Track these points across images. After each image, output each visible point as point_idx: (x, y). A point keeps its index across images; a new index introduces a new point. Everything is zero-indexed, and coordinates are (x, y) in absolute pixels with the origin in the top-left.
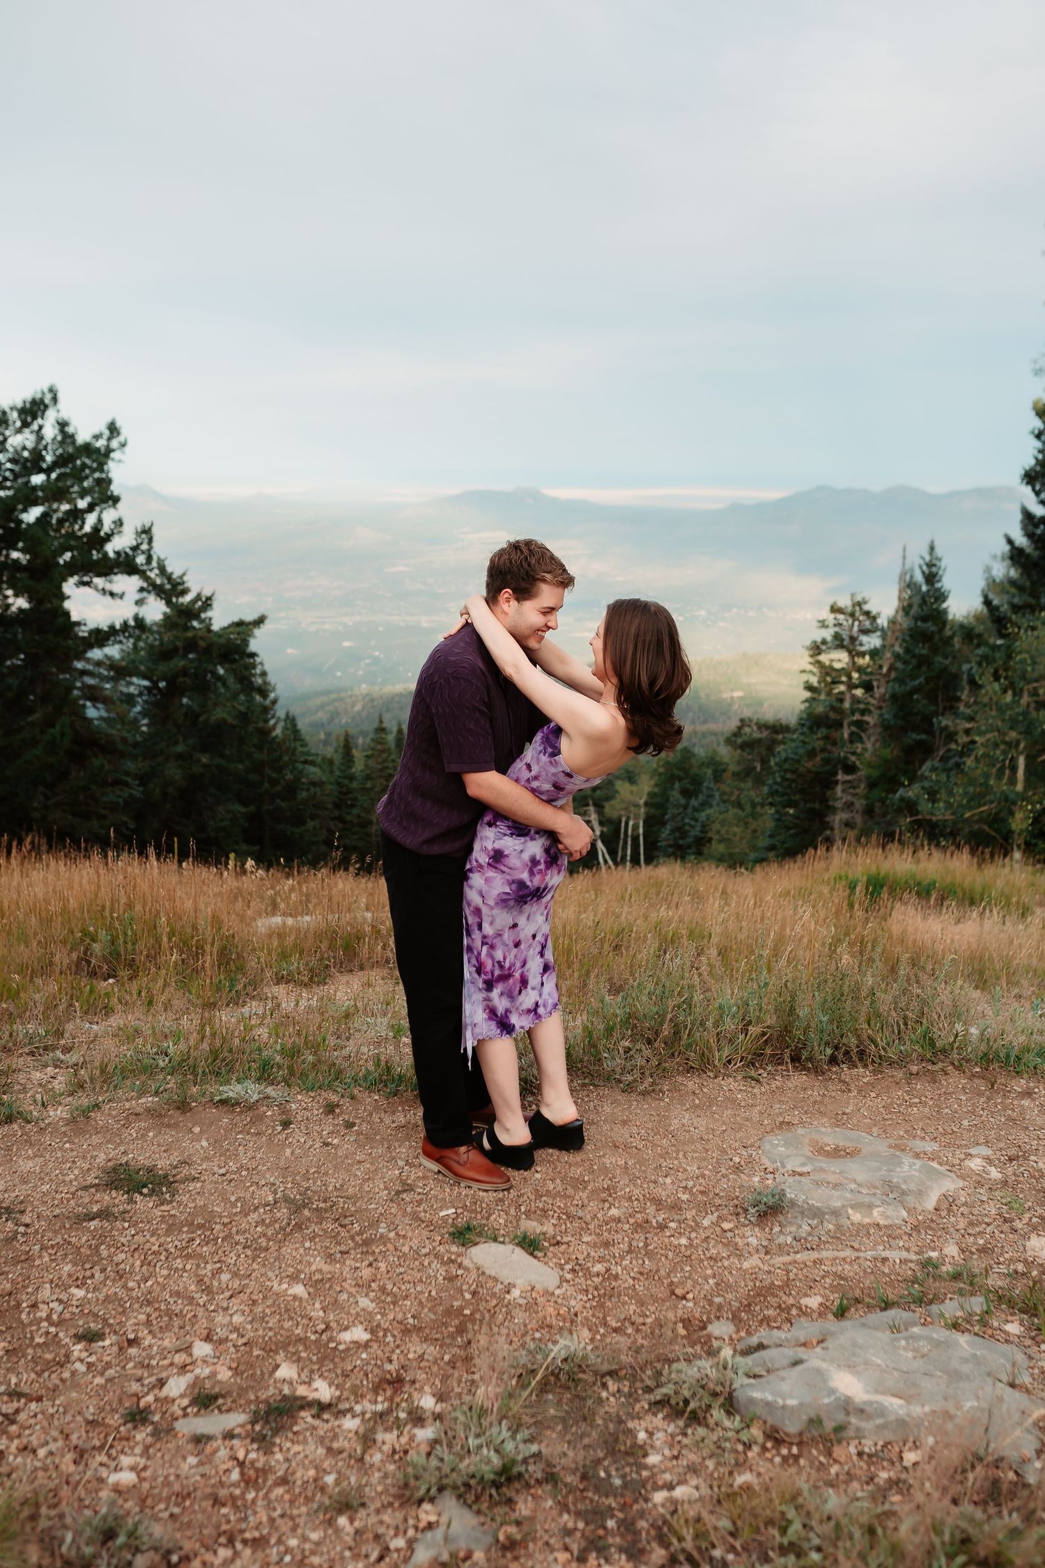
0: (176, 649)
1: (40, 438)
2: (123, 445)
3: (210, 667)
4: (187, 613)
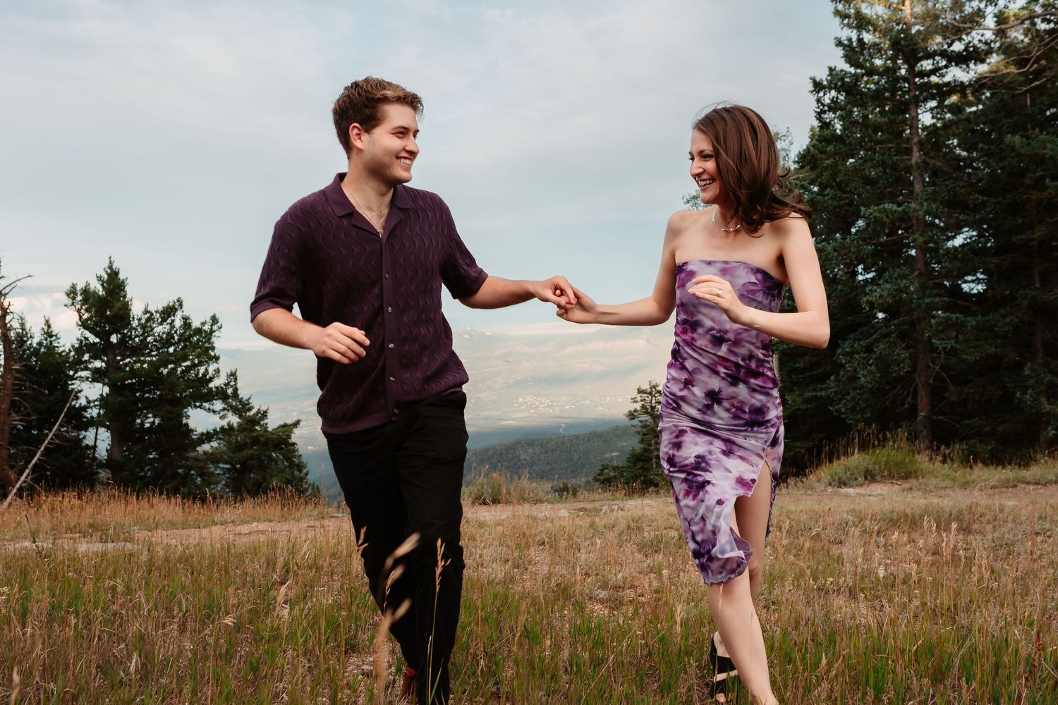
0: (246, 444)
1: (172, 327)
2: (220, 328)
3: (267, 453)
4: (252, 422)
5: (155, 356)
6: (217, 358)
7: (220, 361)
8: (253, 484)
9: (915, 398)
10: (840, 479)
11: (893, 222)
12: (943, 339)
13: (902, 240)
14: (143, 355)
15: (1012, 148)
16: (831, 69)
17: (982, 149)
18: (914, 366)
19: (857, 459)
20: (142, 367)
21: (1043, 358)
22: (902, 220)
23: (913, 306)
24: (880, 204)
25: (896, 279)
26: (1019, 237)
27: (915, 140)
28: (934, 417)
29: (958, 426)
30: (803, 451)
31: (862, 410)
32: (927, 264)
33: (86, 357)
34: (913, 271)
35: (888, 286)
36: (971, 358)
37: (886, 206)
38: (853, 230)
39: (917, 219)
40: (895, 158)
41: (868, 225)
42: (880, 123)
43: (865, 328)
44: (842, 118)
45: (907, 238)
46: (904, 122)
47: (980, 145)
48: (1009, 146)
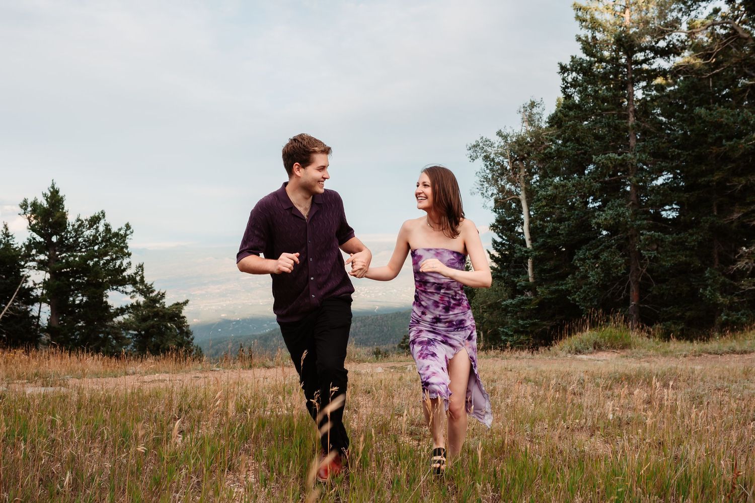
0: (149, 317)
1: (97, 231)
2: (132, 232)
3: (164, 323)
4: (154, 301)
5: (84, 252)
6: (129, 255)
7: (131, 257)
8: (154, 345)
9: (628, 291)
10: (576, 348)
11: (615, 167)
12: (649, 251)
13: (620, 179)
14: (75, 251)
15: (700, 117)
16: (572, 57)
17: (678, 116)
18: (628, 269)
19: (588, 334)
20: (74, 259)
21: (718, 265)
22: (621, 165)
23: (628, 226)
24: (606, 154)
25: (616, 207)
26: (703, 179)
27: (631, 109)
28: (641, 306)
29: (658, 312)
30: (548, 328)
31: (591, 299)
32: (638, 197)
33: (34, 252)
34: (628, 202)
35: (611, 212)
36: (668, 265)
37: (610, 155)
38: (586, 172)
39: (632, 165)
40: (617, 121)
41: (597, 168)
42: (607, 96)
43: (594, 242)
44: (580, 92)
45: (624, 178)
46: (624, 96)
47: (677, 114)
48: (697, 115)
